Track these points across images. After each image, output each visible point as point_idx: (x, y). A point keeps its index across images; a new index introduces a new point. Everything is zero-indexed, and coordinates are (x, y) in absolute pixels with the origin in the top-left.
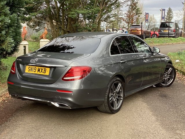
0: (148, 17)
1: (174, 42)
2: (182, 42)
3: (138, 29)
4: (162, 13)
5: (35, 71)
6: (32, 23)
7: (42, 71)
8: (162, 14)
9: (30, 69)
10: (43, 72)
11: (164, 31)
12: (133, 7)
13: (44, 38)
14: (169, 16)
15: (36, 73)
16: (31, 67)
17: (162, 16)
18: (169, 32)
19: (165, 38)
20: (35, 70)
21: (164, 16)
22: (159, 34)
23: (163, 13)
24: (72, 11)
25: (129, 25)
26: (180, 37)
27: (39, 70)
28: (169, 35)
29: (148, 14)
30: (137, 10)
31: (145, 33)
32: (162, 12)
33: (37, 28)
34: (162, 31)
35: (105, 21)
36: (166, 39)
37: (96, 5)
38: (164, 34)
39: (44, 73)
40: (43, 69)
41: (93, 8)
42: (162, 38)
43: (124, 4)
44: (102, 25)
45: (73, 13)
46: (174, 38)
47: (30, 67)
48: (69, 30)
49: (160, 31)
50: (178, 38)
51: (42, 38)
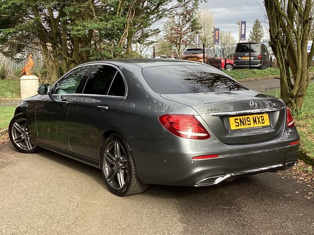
0: (218, 34)
1: (259, 77)
2: (272, 76)
3: (198, 55)
4: (241, 28)
5: (249, 123)
6: (8, 48)
7: (259, 121)
8: (241, 30)
9: (239, 121)
10: (261, 122)
11: (243, 58)
12: (185, 18)
13: (27, 73)
14: (257, 34)
15: (252, 125)
16: (240, 119)
17: (241, 33)
18: (250, 59)
19: (245, 69)
20: (248, 121)
21: (244, 33)
22: (235, 63)
23: (243, 28)
24: (77, 26)
25: (179, 48)
26: (270, 68)
27: (255, 121)
28: (250, 65)
29: (218, 30)
30: (192, 22)
31: (210, 62)
32: (241, 26)
33: (19, 55)
34: (240, 58)
35: (139, 41)
36: (245, 71)
37: (119, 14)
38: (243, 63)
39: (263, 123)
40: (260, 118)
41: (114, 20)
42: (240, 70)
43: (171, 12)
44: (134, 49)
45: (79, 28)
46: (259, 70)
47: (237, 119)
48: (75, 59)
49: (236, 58)
50: (266, 70)
51: (25, 74)
